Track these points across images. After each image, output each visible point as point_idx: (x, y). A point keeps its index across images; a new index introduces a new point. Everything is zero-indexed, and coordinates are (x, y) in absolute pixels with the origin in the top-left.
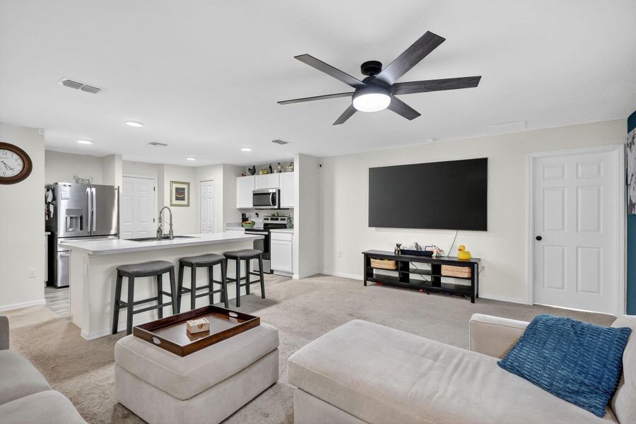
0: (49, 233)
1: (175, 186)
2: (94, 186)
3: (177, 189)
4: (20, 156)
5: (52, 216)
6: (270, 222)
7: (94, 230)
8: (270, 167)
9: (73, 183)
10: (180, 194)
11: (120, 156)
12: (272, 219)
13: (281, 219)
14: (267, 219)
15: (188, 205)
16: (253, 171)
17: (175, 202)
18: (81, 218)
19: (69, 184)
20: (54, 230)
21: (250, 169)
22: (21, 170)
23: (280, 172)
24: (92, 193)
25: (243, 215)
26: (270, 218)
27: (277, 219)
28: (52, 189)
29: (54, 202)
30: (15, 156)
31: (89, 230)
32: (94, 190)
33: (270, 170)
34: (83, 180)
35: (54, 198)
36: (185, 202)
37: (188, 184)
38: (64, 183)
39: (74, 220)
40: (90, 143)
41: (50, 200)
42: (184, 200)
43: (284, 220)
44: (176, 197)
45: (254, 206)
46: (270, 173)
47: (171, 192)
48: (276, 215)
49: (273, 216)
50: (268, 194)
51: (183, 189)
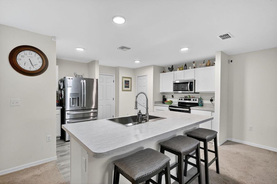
0: (61, 108)
1: (124, 79)
2: (85, 79)
3: (125, 81)
4: (40, 56)
5: (63, 97)
6: (183, 101)
7: (85, 106)
8: (186, 65)
9: (74, 78)
10: (127, 84)
11: (98, 61)
12: (185, 100)
13: (194, 100)
14: (181, 99)
15: (131, 91)
16: (171, 69)
17: (124, 89)
18: (78, 98)
19: (72, 78)
20: (64, 106)
21: (169, 68)
22: (41, 66)
23: (195, 68)
24: (84, 83)
25: (164, 96)
26: (183, 99)
27: (190, 100)
28: (63, 81)
29: (64, 89)
30: (38, 56)
31: (82, 106)
32: (85, 81)
33: (185, 67)
34: (79, 76)
35: (64, 87)
36: (129, 89)
37: (131, 78)
38: (69, 77)
39: (75, 100)
41: (62, 88)
42: (129, 87)
43: (196, 100)
44: (125, 86)
45: (174, 91)
46: (185, 69)
47: (123, 83)
48: (188, 97)
49: (185, 97)
50: (188, 83)
51: (128, 81)
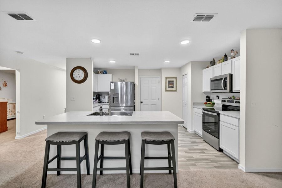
1: (168, 80)
3: (169, 82)
6: (226, 104)
8: (226, 56)
10: (171, 84)
11: (137, 67)
12: (228, 101)
14: (225, 101)
15: (176, 91)
16: (213, 63)
17: (168, 89)
21: (211, 62)
23: (234, 57)
24: (122, 86)
27: (233, 102)
36: (174, 89)
37: (176, 78)
39: (116, 99)
40: (114, 61)
42: (173, 87)
44: (169, 86)
45: (211, 90)
46: (226, 61)
47: (166, 83)
48: (232, 98)
49: (230, 98)
50: (221, 79)
51: (173, 81)
